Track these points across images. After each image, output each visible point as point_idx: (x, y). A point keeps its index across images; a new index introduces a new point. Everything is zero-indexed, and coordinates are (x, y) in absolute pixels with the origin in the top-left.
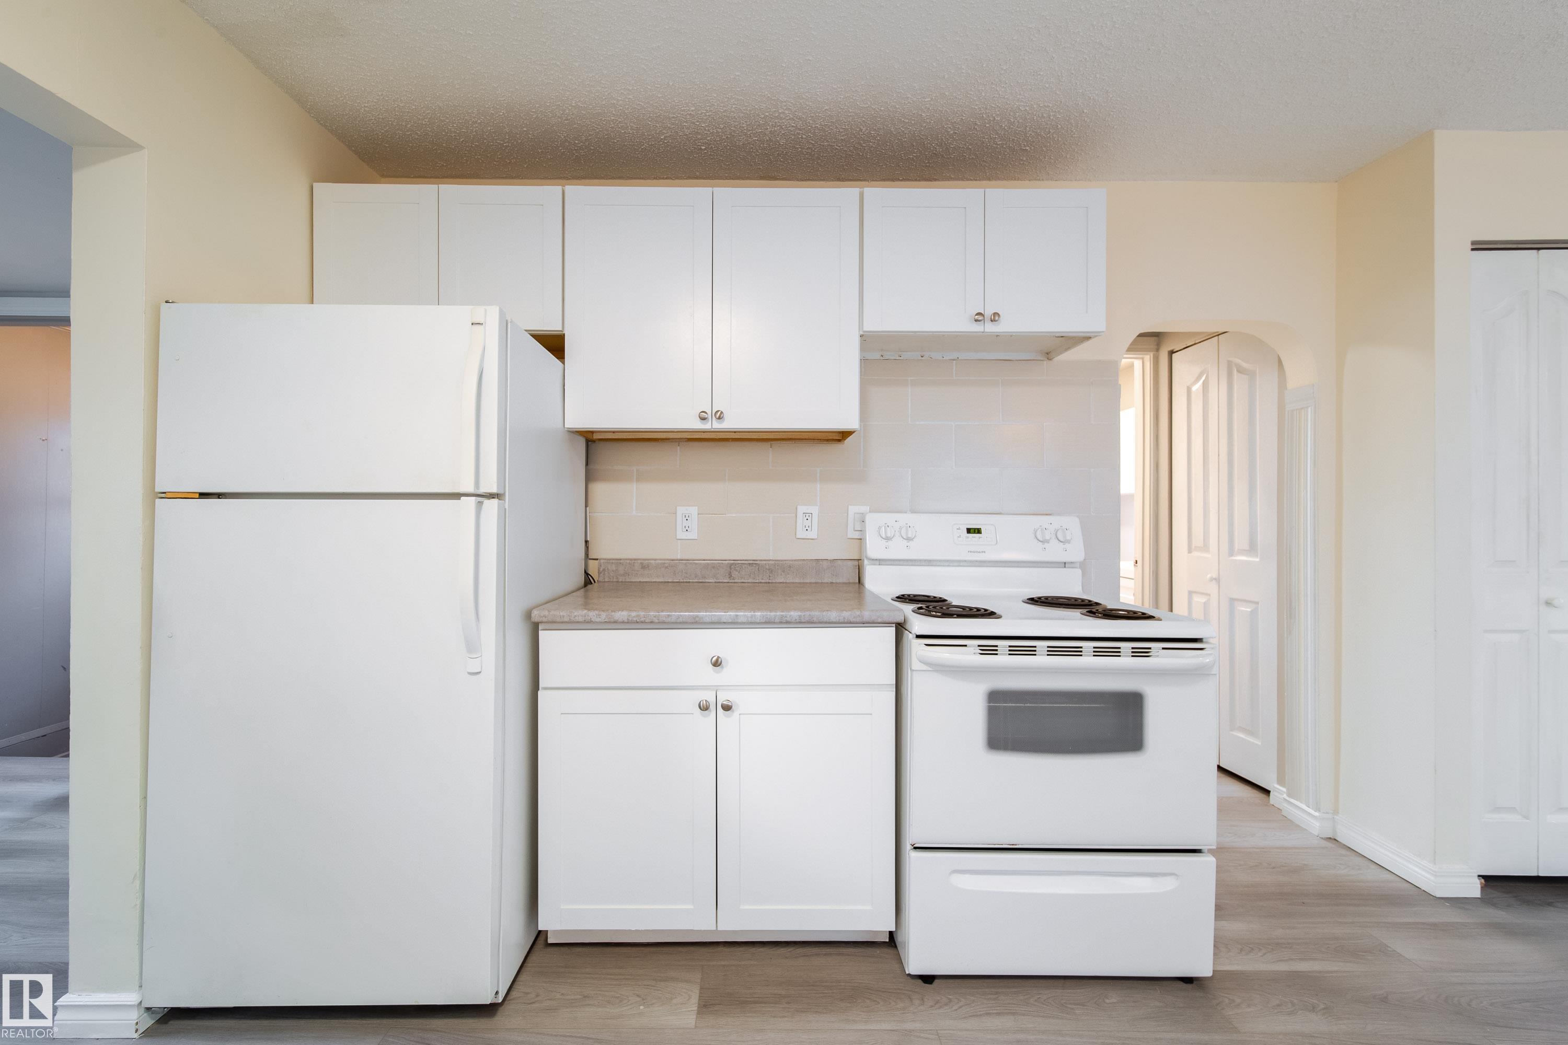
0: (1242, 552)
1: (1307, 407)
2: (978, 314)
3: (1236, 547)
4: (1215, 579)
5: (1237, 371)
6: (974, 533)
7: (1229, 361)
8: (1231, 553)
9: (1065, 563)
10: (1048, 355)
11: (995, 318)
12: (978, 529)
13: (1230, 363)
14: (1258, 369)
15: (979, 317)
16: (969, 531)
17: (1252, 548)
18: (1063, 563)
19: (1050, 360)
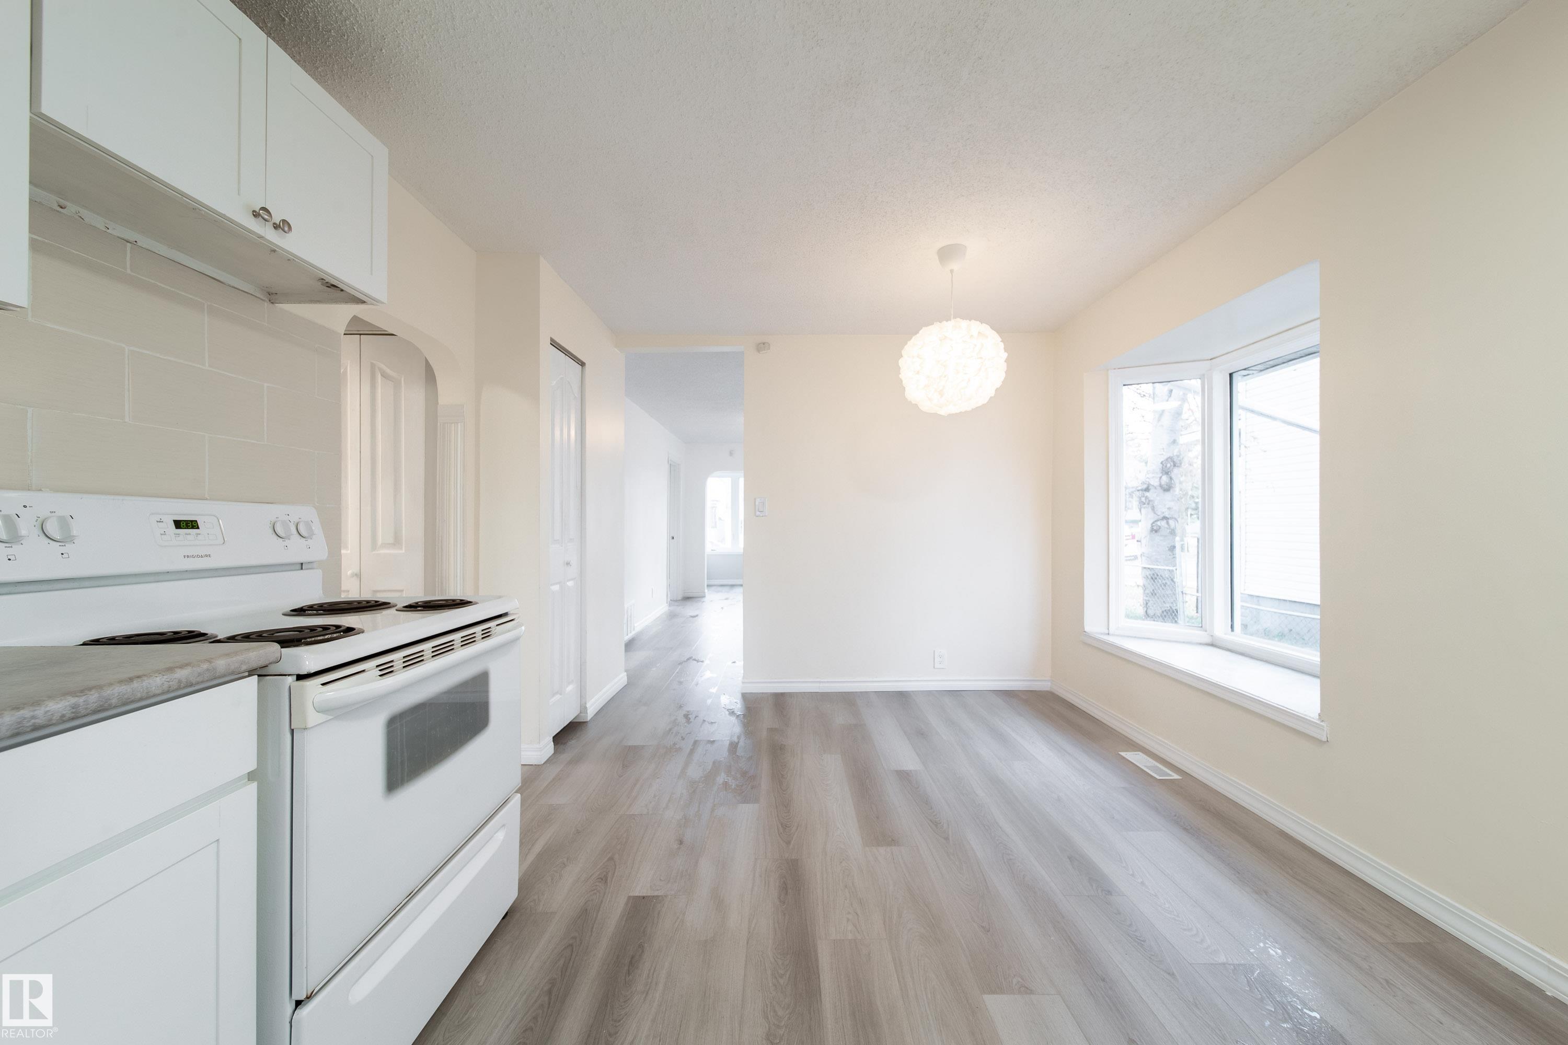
0: (385, 545)
1: (457, 423)
2: (263, 209)
3: (380, 542)
4: (356, 575)
5: (381, 375)
6: (187, 527)
7: (372, 364)
8: (374, 546)
9: (302, 564)
10: (272, 296)
11: (283, 226)
12: (192, 521)
13: (373, 366)
14: (403, 379)
15: (260, 214)
16: (178, 524)
17: (397, 541)
18: (299, 563)
19: (272, 303)
